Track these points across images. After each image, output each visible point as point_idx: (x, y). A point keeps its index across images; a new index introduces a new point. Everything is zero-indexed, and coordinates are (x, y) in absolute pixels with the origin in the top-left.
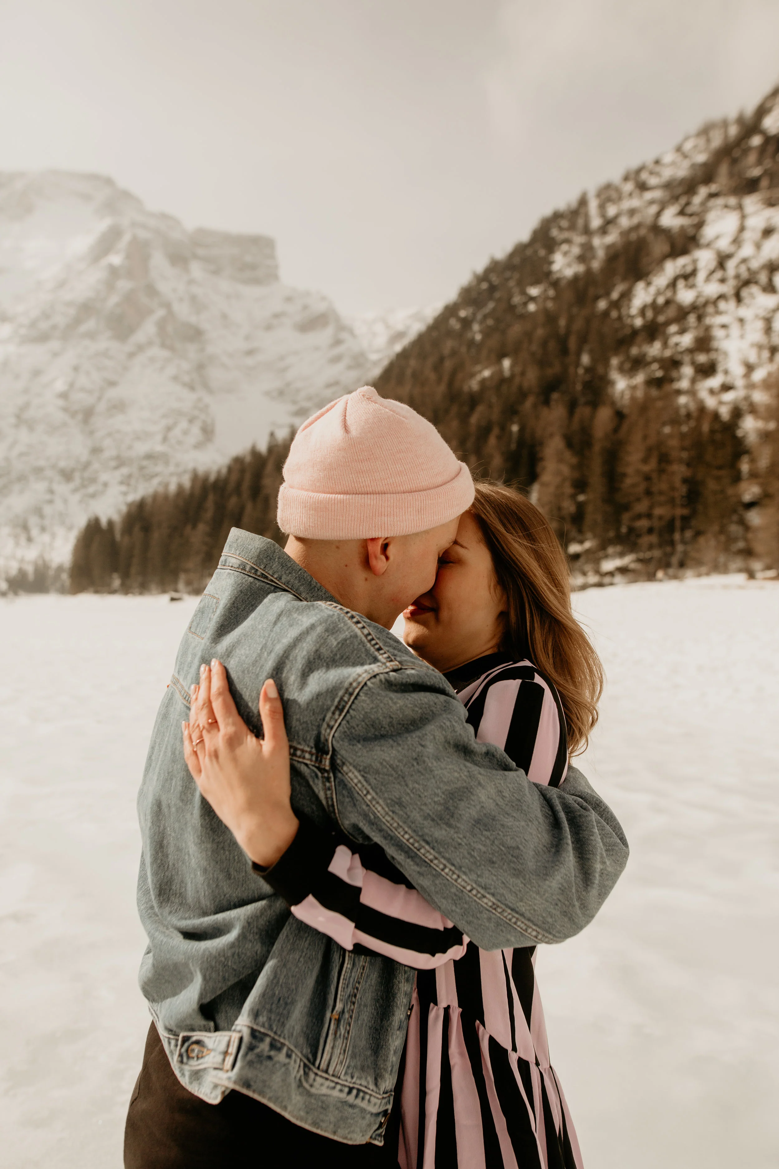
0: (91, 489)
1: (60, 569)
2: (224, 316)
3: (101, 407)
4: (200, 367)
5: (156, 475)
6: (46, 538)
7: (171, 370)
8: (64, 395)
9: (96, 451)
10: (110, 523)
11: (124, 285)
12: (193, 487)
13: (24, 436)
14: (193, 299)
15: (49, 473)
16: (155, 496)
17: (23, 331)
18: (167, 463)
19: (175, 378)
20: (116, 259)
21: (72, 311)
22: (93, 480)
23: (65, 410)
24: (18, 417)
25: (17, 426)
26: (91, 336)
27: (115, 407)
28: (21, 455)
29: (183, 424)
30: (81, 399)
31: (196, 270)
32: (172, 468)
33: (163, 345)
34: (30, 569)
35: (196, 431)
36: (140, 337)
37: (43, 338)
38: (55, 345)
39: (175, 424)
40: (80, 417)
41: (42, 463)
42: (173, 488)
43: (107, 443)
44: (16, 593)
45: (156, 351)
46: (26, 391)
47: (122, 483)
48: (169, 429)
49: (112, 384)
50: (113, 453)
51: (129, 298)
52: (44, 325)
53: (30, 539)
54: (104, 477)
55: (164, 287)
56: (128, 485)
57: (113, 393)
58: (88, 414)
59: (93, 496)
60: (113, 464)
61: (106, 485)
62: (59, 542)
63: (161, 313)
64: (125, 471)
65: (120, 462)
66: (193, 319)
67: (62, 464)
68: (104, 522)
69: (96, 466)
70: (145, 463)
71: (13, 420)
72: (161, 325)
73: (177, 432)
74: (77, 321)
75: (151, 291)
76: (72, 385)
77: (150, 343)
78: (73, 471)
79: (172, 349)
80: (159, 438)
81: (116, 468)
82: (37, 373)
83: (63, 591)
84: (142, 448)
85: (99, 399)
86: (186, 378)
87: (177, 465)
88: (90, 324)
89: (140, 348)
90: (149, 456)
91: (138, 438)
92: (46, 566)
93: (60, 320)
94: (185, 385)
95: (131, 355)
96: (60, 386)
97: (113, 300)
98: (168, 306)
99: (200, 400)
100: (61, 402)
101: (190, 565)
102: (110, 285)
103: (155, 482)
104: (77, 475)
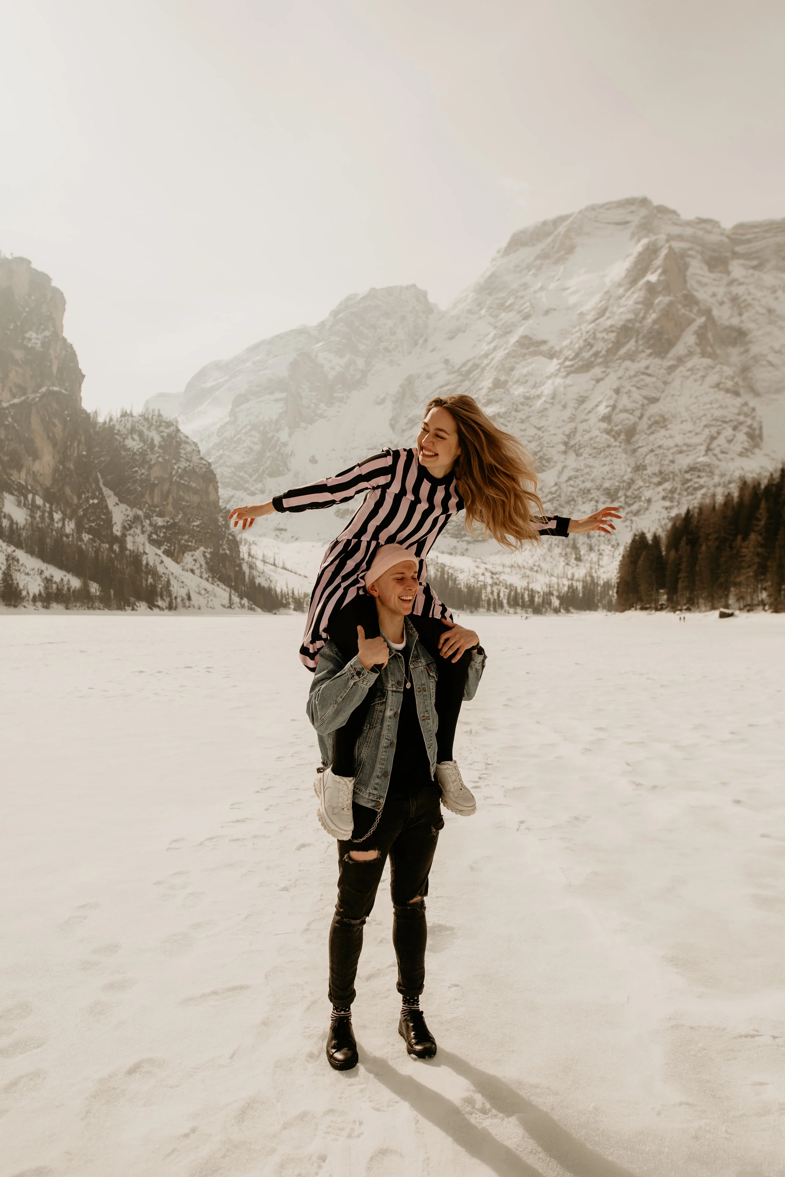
0: (635, 507)
1: (607, 585)
2: (770, 311)
3: (643, 424)
4: (745, 370)
5: (701, 487)
6: (594, 556)
7: (713, 378)
8: (607, 418)
9: (639, 468)
10: (656, 538)
11: (662, 300)
12: (741, 496)
13: (572, 461)
14: (735, 299)
15: (595, 494)
16: (701, 509)
17: (568, 363)
18: (712, 473)
19: (717, 386)
20: (652, 277)
21: (612, 336)
22: (638, 498)
23: (608, 432)
24: (566, 444)
25: (565, 453)
26: (631, 357)
27: (656, 422)
28: (570, 479)
29: (729, 432)
30: (623, 419)
31: (737, 270)
32: (716, 479)
33: (703, 354)
34: (580, 586)
35: (741, 436)
36: (680, 349)
37: (587, 366)
38: (597, 371)
39: (719, 433)
40: (622, 437)
41: (588, 485)
42: (720, 499)
43: (650, 459)
44: (568, 611)
45: (696, 361)
46: (572, 419)
47: (664, 498)
48: (713, 438)
49: (654, 400)
50: (656, 469)
51: (667, 313)
52: (586, 355)
53: (578, 559)
54: (647, 494)
55: (701, 295)
56: (672, 500)
57: (653, 410)
58: (630, 433)
59: (637, 513)
60: (656, 480)
61: (649, 501)
62: (605, 561)
63: (702, 320)
64: (668, 485)
65: (663, 477)
66: (735, 321)
67: (607, 485)
68: (649, 537)
69: (640, 483)
70: (688, 476)
71: (562, 448)
72: (701, 335)
73: (721, 440)
74: (618, 345)
75: (690, 300)
76: (614, 407)
77: (690, 354)
78: (617, 490)
79: (713, 356)
80: (703, 448)
81: (659, 484)
82: (582, 400)
83: (610, 608)
84: (684, 461)
85: (640, 418)
86: (729, 384)
87: (722, 475)
88: (631, 345)
89: (680, 360)
90: (692, 469)
91: (681, 452)
92: (594, 583)
93: (601, 346)
94: (727, 391)
95: (671, 369)
96: (603, 410)
97: (653, 316)
98: (708, 313)
99: (746, 404)
100: (604, 425)
101: (742, 578)
102: (648, 304)
103: (699, 494)
104: (621, 493)
